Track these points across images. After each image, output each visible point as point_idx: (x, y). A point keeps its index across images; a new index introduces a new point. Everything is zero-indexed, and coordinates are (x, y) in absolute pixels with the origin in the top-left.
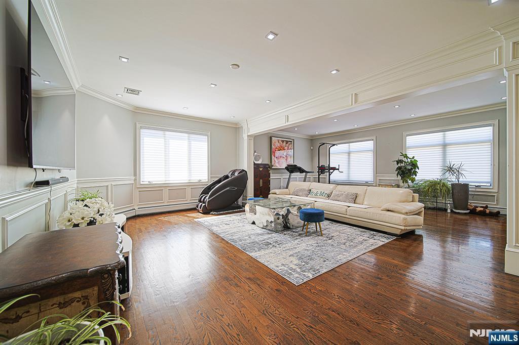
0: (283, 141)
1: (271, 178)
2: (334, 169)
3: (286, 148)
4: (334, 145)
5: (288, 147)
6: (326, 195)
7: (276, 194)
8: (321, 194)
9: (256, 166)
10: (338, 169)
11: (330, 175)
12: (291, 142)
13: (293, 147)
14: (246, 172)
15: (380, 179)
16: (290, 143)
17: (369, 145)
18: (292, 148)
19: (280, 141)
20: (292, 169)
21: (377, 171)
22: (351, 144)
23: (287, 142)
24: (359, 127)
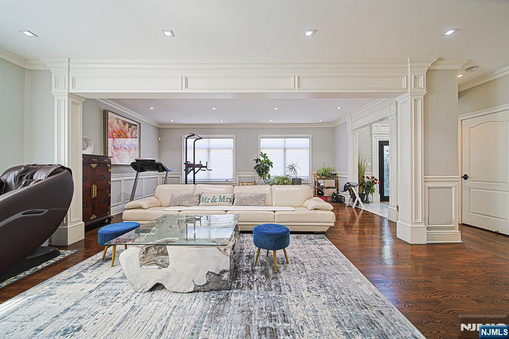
0: (125, 123)
1: (112, 179)
2: (200, 166)
3: (129, 134)
4: (201, 138)
5: (132, 133)
6: (228, 200)
7: (141, 208)
8: (222, 199)
9: (87, 160)
10: (206, 167)
11: (194, 173)
12: (136, 126)
13: (138, 133)
14: (69, 170)
15: (239, 177)
16: (134, 127)
17: (230, 142)
18: (138, 136)
19: (120, 122)
20: (140, 166)
21: (237, 169)
22: (210, 140)
23: (130, 125)
24: (225, 122)
